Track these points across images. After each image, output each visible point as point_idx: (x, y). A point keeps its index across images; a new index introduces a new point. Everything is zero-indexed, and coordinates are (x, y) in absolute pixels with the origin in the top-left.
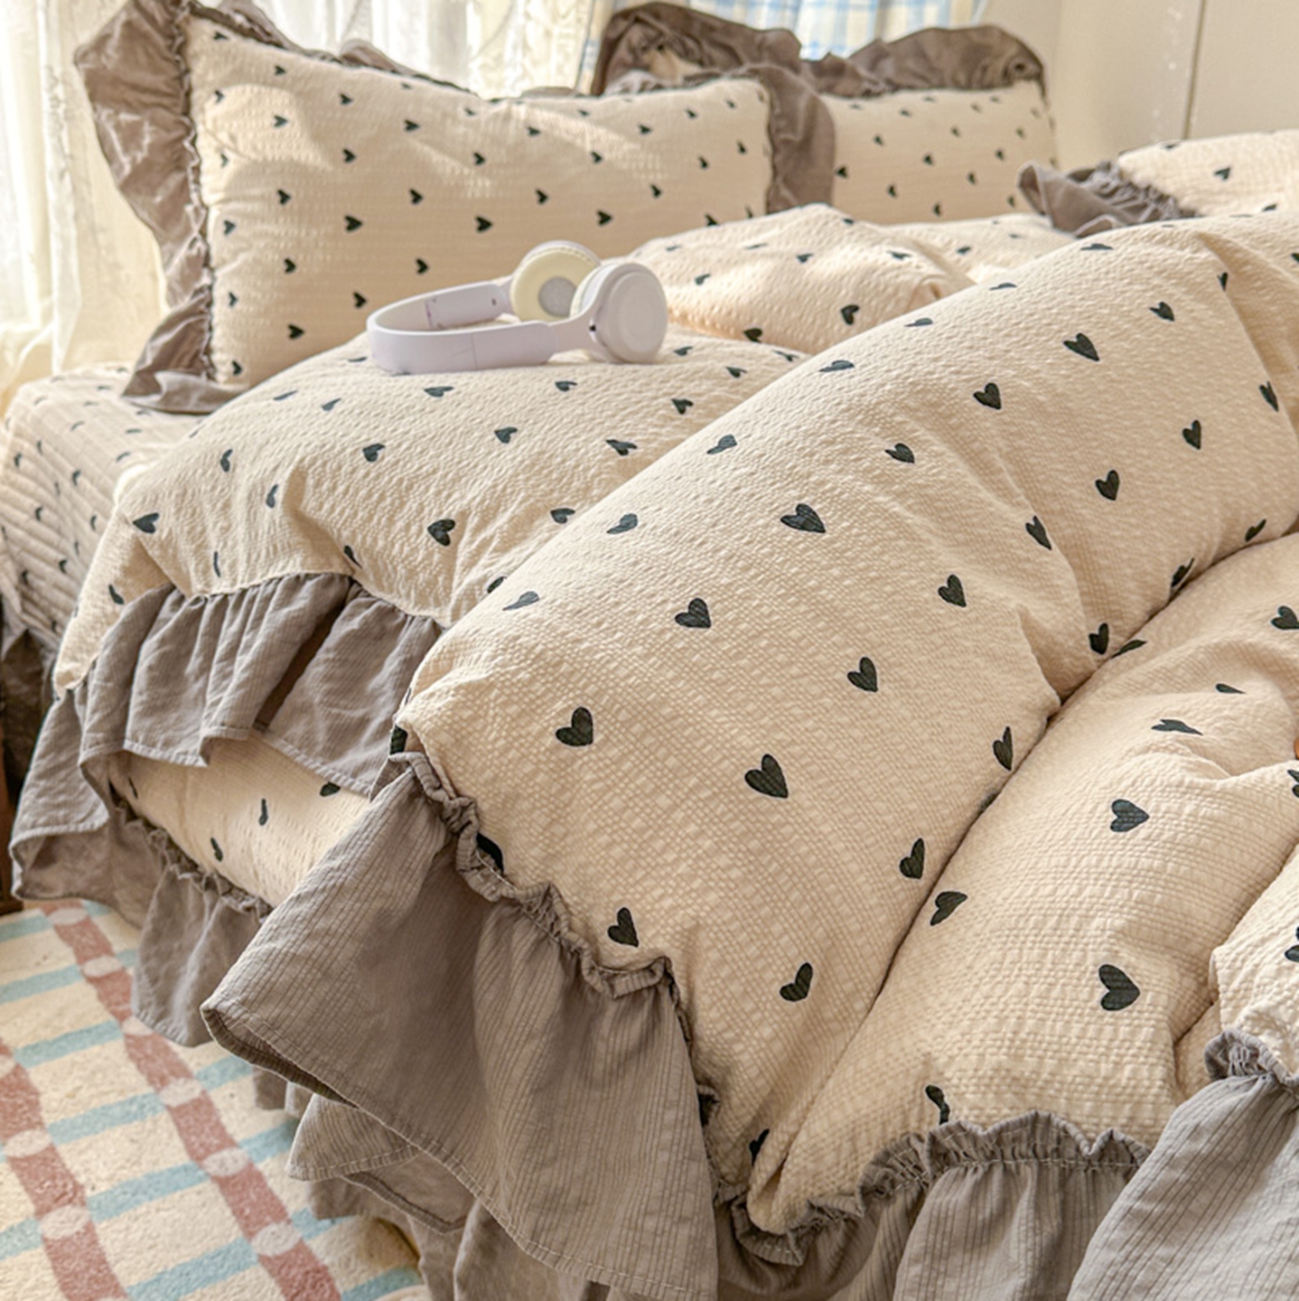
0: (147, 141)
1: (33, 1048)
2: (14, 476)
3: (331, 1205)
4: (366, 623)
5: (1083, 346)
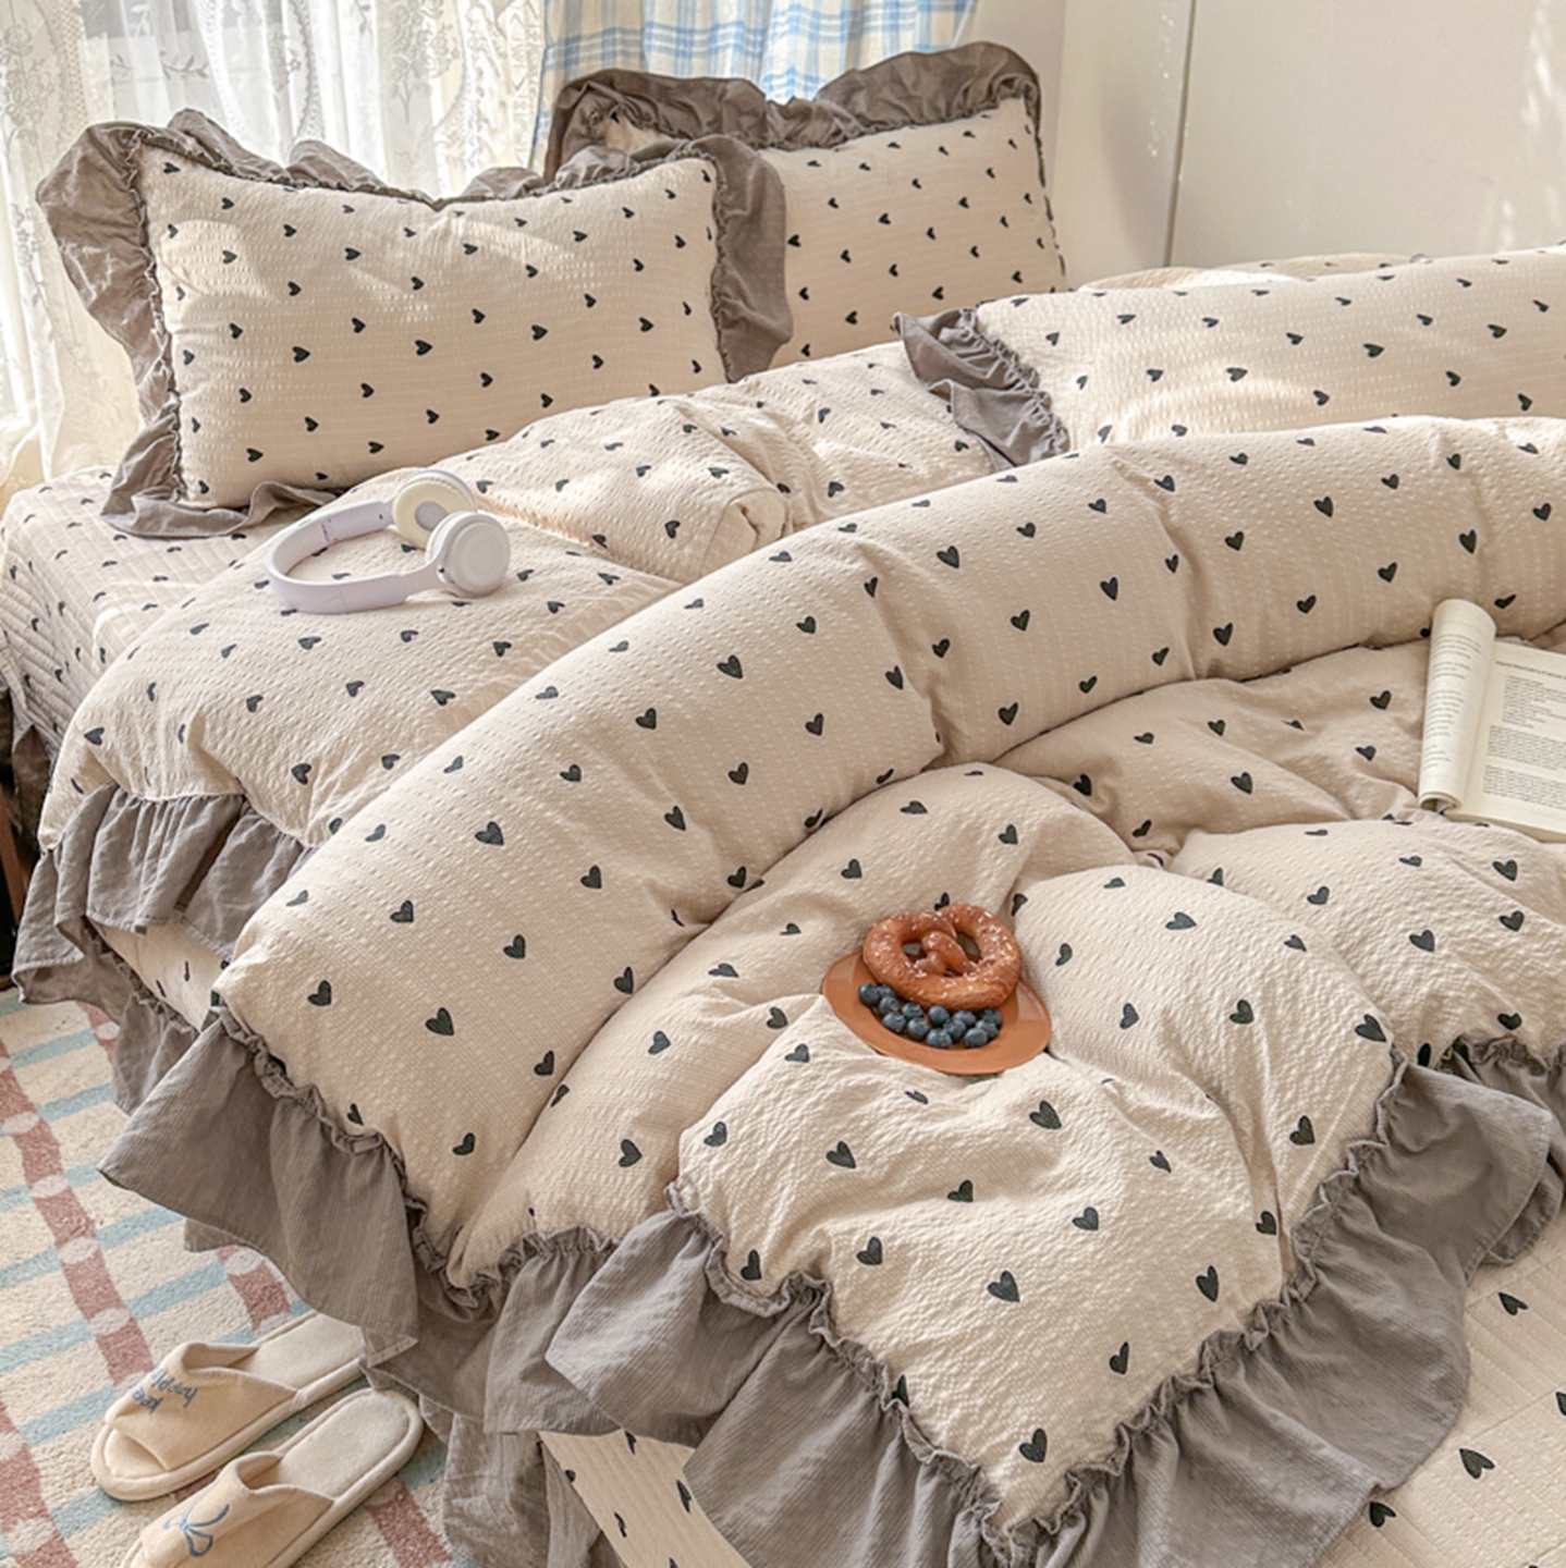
0: (110, 272)
1: (54, 1105)
2: (12, 586)
4: (250, 838)
5: (732, 667)
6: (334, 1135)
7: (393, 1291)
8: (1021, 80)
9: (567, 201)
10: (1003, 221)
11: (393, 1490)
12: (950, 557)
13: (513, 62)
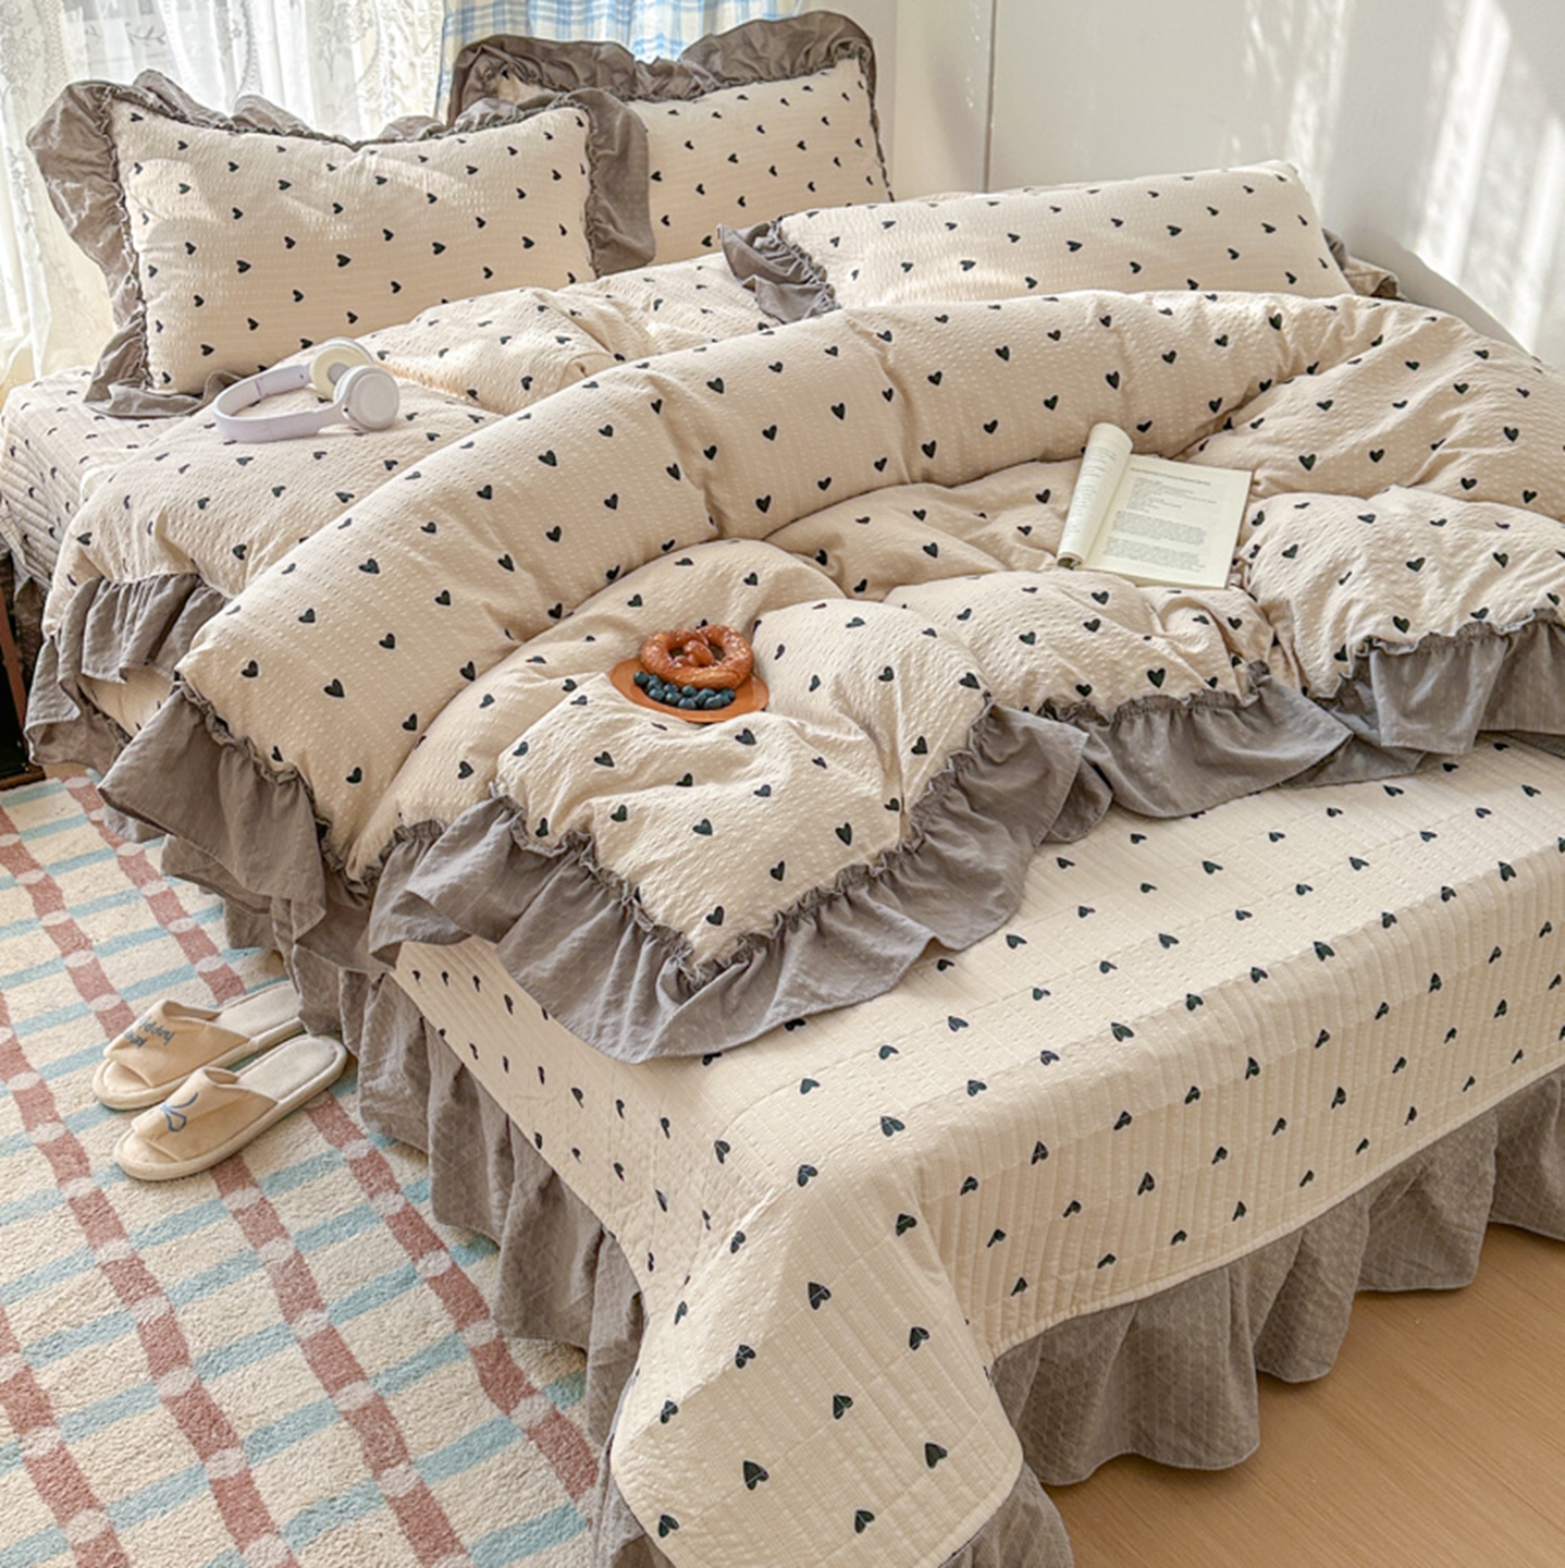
0: (88, 203)
1: (58, 865)
2: (12, 463)
3: (240, 940)
4: (203, 603)
5: (549, 459)
6: (263, 770)
7: (305, 875)
8: (856, 43)
9: (462, 142)
10: (836, 161)
11: (323, 1099)
12: (717, 386)
13: (419, 29)
